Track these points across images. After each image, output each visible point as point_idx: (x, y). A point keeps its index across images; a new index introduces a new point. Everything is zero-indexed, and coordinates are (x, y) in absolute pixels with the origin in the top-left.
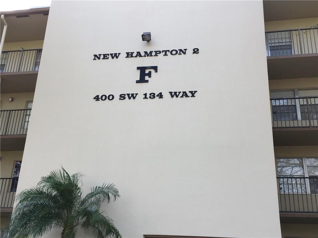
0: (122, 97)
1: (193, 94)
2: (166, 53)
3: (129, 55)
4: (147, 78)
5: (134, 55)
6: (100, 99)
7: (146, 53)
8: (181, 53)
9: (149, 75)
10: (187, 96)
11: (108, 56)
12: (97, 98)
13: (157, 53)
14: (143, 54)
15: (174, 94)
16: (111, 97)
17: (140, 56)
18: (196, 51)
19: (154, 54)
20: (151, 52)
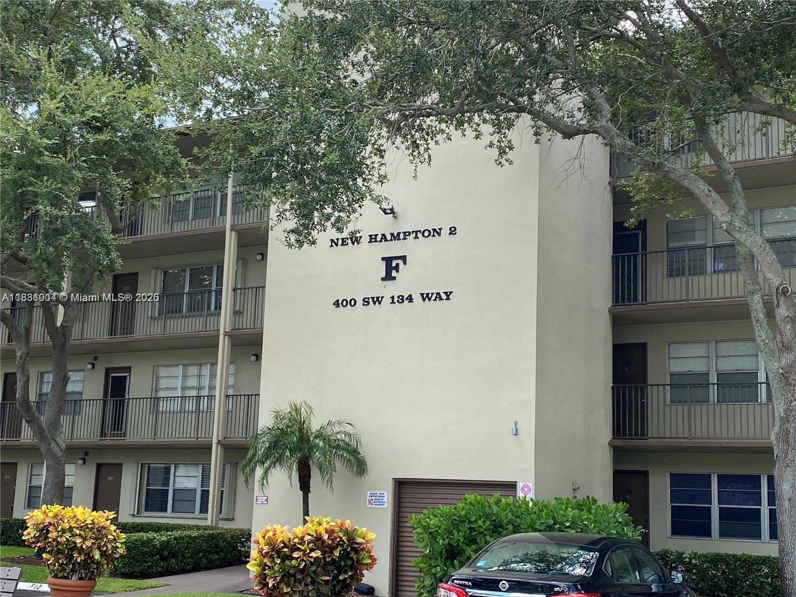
0: (366, 302)
1: (448, 295)
2: (416, 235)
3: (373, 239)
4: (394, 273)
5: (379, 238)
6: (340, 305)
7: (392, 234)
8: (435, 234)
9: (397, 268)
10: (441, 299)
11: (347, 241)
12: (337, 304)
13: (407, 234)
14: (389, 237)
15: (426, 297)
16: (352, 303)
17: (386, 240)
18: (453, 231)
19: (402, 236)
20: (399, 234)
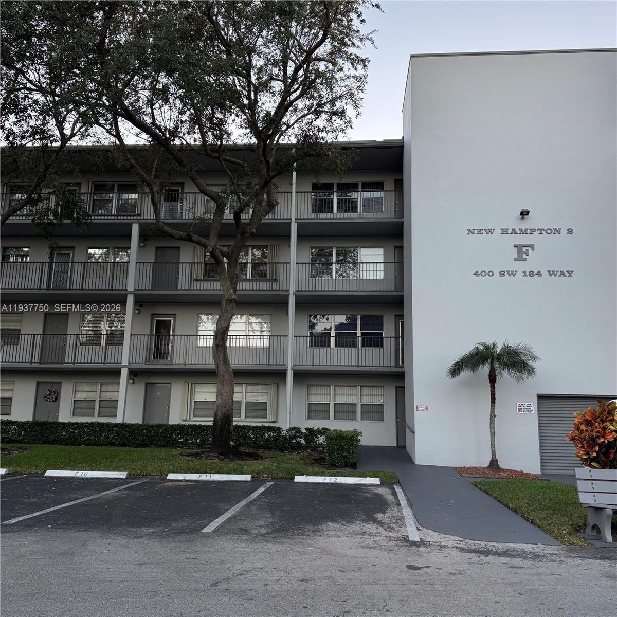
0: (502, 274)
2: (541, 232)
3: (504, 231)
4: (525, 256)
5: (509, 232)
7: (521, 230)
8: (556, 232)
9: (527, 253)
10: (565, 276)
11: (482, 232)
14: (518, 231)
15: (552, 273)
16: (491, 274)
18: (570, 231)
